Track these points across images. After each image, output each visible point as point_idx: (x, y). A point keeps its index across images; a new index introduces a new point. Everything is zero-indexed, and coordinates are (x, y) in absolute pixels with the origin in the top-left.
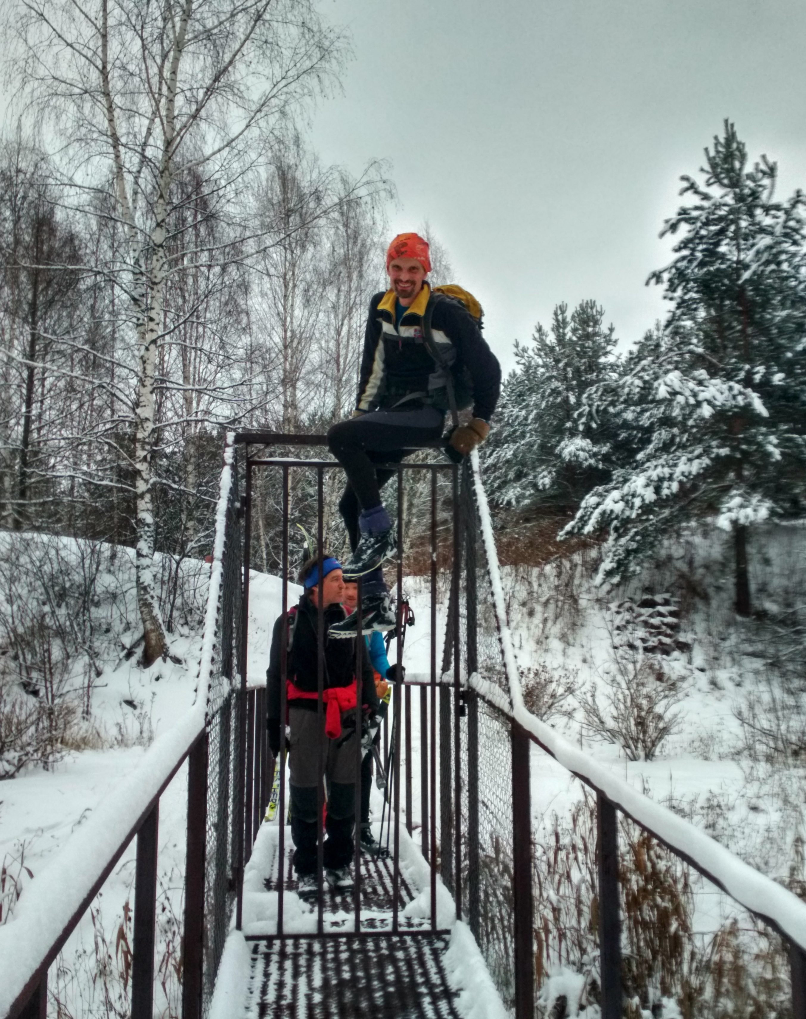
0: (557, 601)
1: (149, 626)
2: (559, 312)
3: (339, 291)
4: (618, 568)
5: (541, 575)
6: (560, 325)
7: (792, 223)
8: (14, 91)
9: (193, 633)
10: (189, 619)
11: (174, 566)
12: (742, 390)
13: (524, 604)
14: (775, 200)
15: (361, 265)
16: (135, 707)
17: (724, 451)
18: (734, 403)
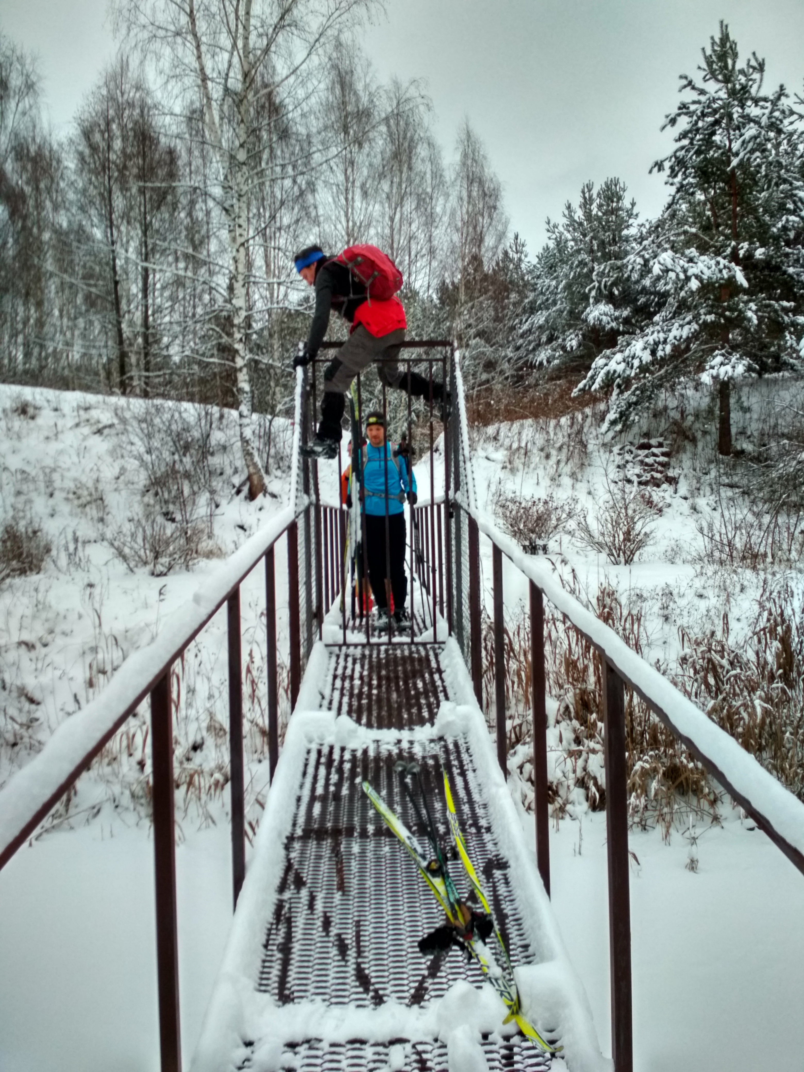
0: (569, 446)
1: (252, 470)
2: (586, 190)
3: (392, 182)
4: (621, 418)
5: (558, 425)
6: (587, 203)
7: (777, 114)
8: (122, 38)
9: (284, 475)
10: (281, 464)
11: (268, 424)
12: (727, 264)
13: (542, 450)
14: (762, 94)
15: (410, 158)
16: (245, 530)
17: (710, 318)
18: (719, 275)
